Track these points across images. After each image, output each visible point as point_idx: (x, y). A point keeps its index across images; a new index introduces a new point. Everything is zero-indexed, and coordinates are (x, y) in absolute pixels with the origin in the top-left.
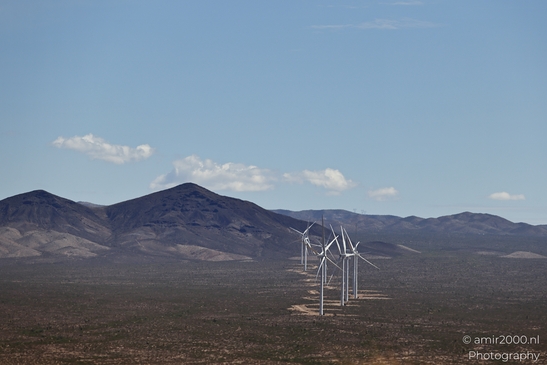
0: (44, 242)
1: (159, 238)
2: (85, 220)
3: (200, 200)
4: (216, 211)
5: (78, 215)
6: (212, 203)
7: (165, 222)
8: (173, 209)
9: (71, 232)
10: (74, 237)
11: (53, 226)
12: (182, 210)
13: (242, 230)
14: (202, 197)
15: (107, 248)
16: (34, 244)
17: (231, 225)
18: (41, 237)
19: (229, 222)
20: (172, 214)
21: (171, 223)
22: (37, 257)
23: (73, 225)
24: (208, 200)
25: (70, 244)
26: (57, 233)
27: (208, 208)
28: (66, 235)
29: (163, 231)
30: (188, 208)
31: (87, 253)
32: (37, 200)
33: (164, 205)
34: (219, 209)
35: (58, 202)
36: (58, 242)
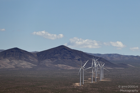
0: (17, 63)
1: (52, 62)
2: (30, 57)
3: (66, 51)
4: (70, 54)
5: (27, 55)
6: (70, 52)
7: (55, 57)
8: (57, 53)
9: (25, 60)
10: (26, 62)
11: (20, 59)
12: (60, 54)
13: (79, 60)
14: (66, 50)
15: (36, 65)
16: (13, 64)
17: (76, 58)
18: (16, 62)
19: (74, 57)
20: (57, 55)
21: (56, 58)
22: (14, 68)
23: (26, 58)
24: (68, 51)
25: (25, 64)
26: (21, 61)
27: (68, 53)
28: (23, 61)
29: (54, 60)
30: (62, 53)
31: (29, 67)
32: (15, 51)
33: (55, 52)
34: (71, 53)
35: (22, 51)
36: (21, 63)
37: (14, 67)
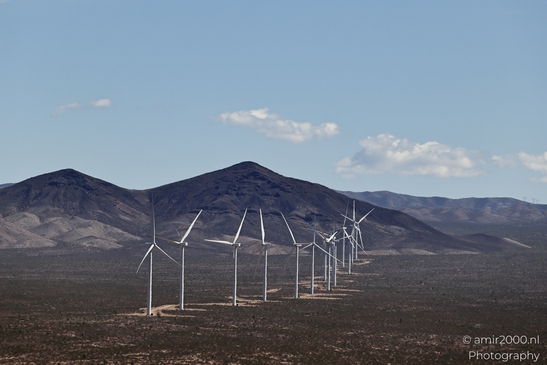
0: (65, 230)
1: (206, 227)
2: (120, 205)
3: (260, 182)
4: (277, 195)
5: (112, 198)
6: (274, 186)
7: (216, 208)
8: (227, 193)
9: (101, 219)
10: (102, 225)
11: (82, 213)
12: (237, 195)
13: (308, 219)
14: (263, 179)
15: (139, 238)
16: (53, 233)
17: (295, 212)
18: (61, 224)
19: (292, 209)
20: (225, 199)
21: (223, 209)
22: (47, 248)
23: (105, 210)
24: (269, 182)
25: (95, 234)
26: (83, 221)
27: (269, 191)
28: (92, 221)
29: (212, 219)
30: (245, 191)
31: (111, 244)
32: (65, 181)
33: (217, 188)
34: (281, 193)
35: (90, 183)
36: (82, 230)
37: (51, 244)
